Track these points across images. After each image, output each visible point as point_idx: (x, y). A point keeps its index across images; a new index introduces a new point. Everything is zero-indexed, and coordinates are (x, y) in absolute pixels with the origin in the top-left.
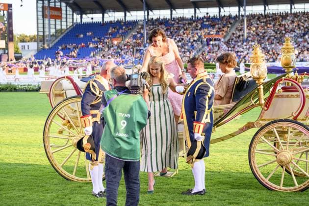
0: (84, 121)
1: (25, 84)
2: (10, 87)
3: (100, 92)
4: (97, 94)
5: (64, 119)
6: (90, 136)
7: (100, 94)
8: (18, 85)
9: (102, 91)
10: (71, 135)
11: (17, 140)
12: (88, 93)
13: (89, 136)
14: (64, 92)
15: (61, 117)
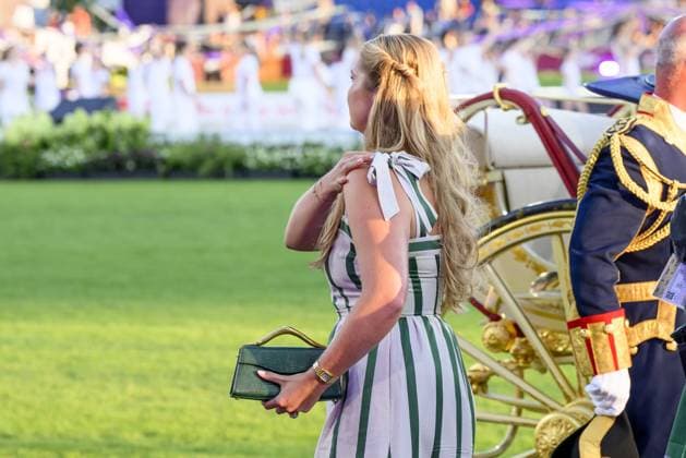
0: (588, 341)
1: (286, 139)
2: (213, 155)
3: (666, 187)
4: (652, 197)
5: (495, 318)
6: (619, 420)
7: (664, 197)
8: (254, 146)
9: (677, 184)
10: (527, 400)
11: (252, 427)
12: (605, 196)
13: (610, 423)
14: (495, 176)
15: (479, 306)
